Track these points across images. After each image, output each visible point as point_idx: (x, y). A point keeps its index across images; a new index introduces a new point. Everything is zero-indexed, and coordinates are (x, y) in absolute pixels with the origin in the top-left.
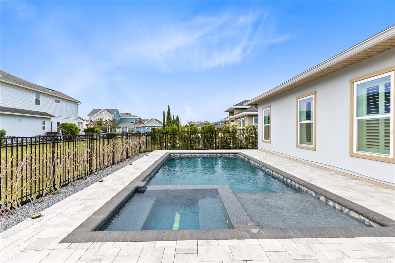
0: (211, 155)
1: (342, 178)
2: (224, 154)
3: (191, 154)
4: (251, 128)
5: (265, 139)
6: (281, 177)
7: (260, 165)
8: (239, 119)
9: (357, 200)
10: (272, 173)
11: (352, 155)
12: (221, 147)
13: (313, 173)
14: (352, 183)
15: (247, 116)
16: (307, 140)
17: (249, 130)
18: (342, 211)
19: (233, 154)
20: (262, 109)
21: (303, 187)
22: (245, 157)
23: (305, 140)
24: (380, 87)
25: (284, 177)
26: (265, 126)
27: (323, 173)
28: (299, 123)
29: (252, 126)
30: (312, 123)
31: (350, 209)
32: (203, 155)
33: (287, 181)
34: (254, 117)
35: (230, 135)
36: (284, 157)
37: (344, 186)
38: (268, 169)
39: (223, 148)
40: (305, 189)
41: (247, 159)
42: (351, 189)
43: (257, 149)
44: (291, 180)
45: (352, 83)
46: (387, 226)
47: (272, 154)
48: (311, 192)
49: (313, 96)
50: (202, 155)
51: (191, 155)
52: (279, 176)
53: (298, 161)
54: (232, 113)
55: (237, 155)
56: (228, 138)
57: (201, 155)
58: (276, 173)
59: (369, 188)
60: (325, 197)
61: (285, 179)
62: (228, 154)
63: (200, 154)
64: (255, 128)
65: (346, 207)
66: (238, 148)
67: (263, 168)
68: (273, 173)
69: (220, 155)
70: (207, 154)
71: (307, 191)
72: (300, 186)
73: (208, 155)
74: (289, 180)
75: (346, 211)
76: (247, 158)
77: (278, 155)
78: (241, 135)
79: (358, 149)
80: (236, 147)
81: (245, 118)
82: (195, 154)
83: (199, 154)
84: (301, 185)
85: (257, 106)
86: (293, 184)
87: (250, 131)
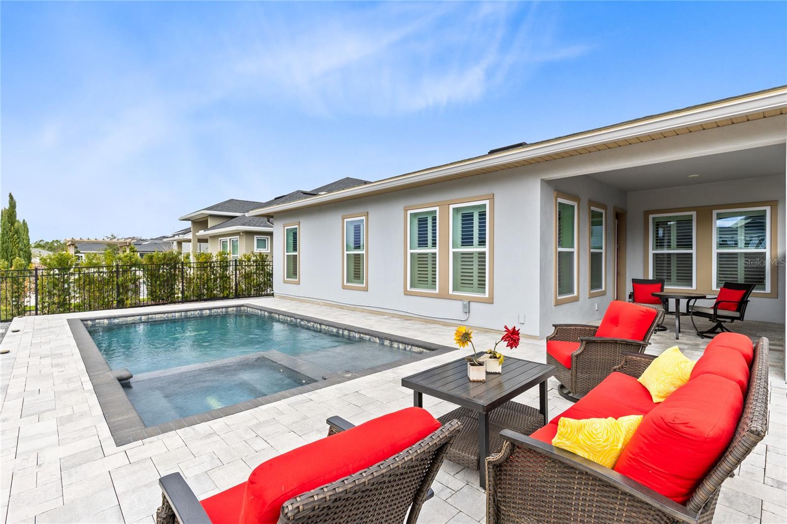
0: (189, 313)
1: (398, 321)
2: (216, 310)
3: (140, 317)
4: (256, 257)
5: (288, 277)
6: (335, 330)
7: (297, 318)
8: (220, 239)
9: (415, 337)
10: (319, 327)
11: (407, 293)
12: (195, 298)
13: (369, 319)
14: (407, 323)
15: (241, 234)
16: (355, 277)
17: (252, 262)
18: (405, 349)
19: (235, 308)
20: (282, 226)
21: (364, 336)
22: (261, 310)
23: (353, 278)
24: (428, 219)
25: (338, 328)
26: (287, 255)
27: (378, 318)
28: (346, 253)
29: (259, 254)
30: (363, 254)
31: (413, 345)
32: (170, 315)
33: (343, 334)
34: (255, 237)
35: (215, 272)
36: (323, 304)
37: (402, 328)
38: (311, 323)
39: (200, 299)
40: (368, 337)
41: (266, 314)
42: (408, 329)
43: (273, 295)
44: (349, 331)
45: (406, 210)
46: (438, 349)
47: (302, 302)
48: (375, 338)
49: (364, 218)
50: (167, 317)
51: (141, 319)
52: (331, 329)
53: (345, 307)
54: (200, 222)
55: (242, 308)
56: (211, 279)
57: (165, 316)
58: (325, 326)
59: (421, 326)
60: (390, 340)
61: (341, 332)
62: (224, 309)
63: (162, 315)
64: (263, 258)
65: (408, 344)
66: (231, 296)
67: (302, 323)
68: (321, 326)
69: (208, 311)
70: (180, 313)
71: (370, 339)
72: (362, 335)
73: (183, 315)
74: (347, 331)
75: (408, 348)
76: (268, 312)
77: (313, 303)
78: (238, 272)
79: (411, 286)
80: (227, 294)
81: (238, 237)
82: (150, 316)
83: (160, 315)
84: (362, 333)
85: (271, 219)
86: (351, 335)
87: (255, 264)
